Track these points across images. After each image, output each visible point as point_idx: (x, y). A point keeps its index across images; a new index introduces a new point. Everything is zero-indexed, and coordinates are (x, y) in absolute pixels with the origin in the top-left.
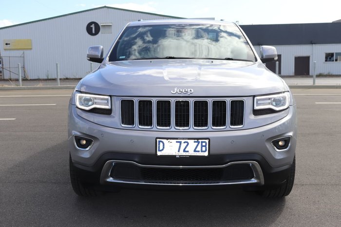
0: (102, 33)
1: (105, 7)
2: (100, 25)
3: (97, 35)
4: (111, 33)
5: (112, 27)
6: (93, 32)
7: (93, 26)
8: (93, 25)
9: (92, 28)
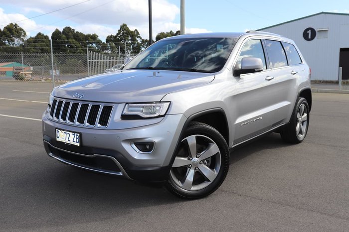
0: (317, 38)
1: (323, 13)
2: (316, 30)
3: (313, 40)
4: (327, 38)
5: (329, 31)
6: (310, 37)
7: (309, 32)
8: (310, 30)
9: (308, 33)
